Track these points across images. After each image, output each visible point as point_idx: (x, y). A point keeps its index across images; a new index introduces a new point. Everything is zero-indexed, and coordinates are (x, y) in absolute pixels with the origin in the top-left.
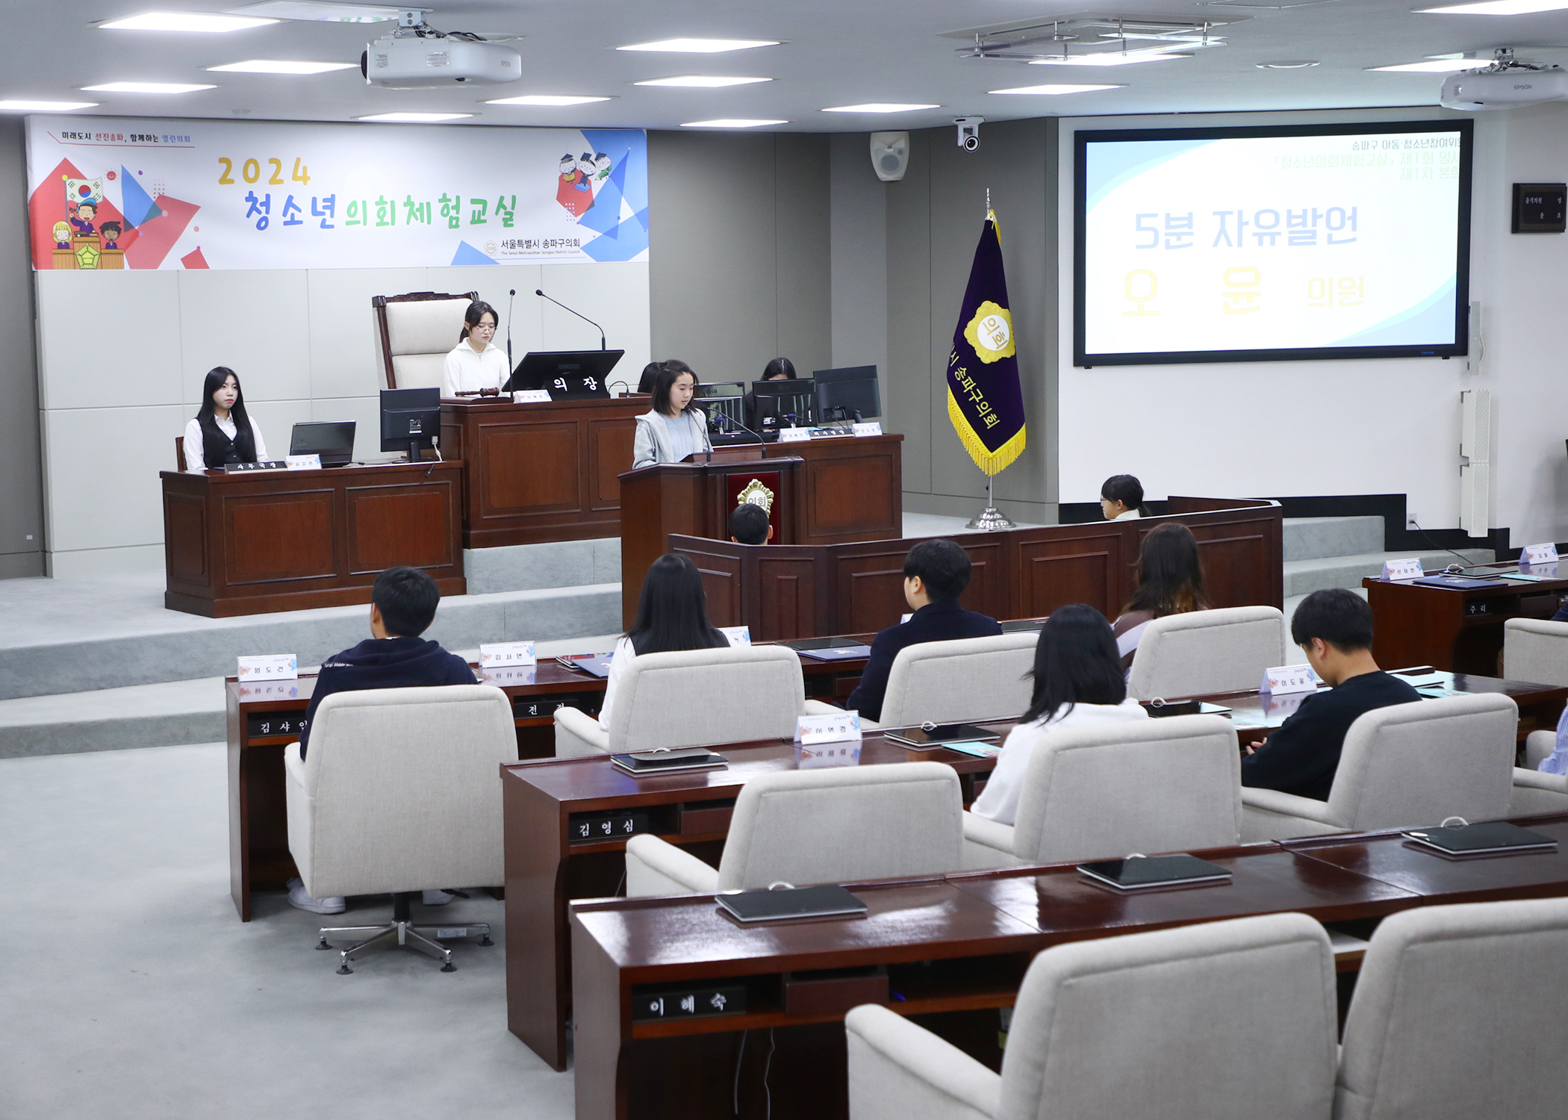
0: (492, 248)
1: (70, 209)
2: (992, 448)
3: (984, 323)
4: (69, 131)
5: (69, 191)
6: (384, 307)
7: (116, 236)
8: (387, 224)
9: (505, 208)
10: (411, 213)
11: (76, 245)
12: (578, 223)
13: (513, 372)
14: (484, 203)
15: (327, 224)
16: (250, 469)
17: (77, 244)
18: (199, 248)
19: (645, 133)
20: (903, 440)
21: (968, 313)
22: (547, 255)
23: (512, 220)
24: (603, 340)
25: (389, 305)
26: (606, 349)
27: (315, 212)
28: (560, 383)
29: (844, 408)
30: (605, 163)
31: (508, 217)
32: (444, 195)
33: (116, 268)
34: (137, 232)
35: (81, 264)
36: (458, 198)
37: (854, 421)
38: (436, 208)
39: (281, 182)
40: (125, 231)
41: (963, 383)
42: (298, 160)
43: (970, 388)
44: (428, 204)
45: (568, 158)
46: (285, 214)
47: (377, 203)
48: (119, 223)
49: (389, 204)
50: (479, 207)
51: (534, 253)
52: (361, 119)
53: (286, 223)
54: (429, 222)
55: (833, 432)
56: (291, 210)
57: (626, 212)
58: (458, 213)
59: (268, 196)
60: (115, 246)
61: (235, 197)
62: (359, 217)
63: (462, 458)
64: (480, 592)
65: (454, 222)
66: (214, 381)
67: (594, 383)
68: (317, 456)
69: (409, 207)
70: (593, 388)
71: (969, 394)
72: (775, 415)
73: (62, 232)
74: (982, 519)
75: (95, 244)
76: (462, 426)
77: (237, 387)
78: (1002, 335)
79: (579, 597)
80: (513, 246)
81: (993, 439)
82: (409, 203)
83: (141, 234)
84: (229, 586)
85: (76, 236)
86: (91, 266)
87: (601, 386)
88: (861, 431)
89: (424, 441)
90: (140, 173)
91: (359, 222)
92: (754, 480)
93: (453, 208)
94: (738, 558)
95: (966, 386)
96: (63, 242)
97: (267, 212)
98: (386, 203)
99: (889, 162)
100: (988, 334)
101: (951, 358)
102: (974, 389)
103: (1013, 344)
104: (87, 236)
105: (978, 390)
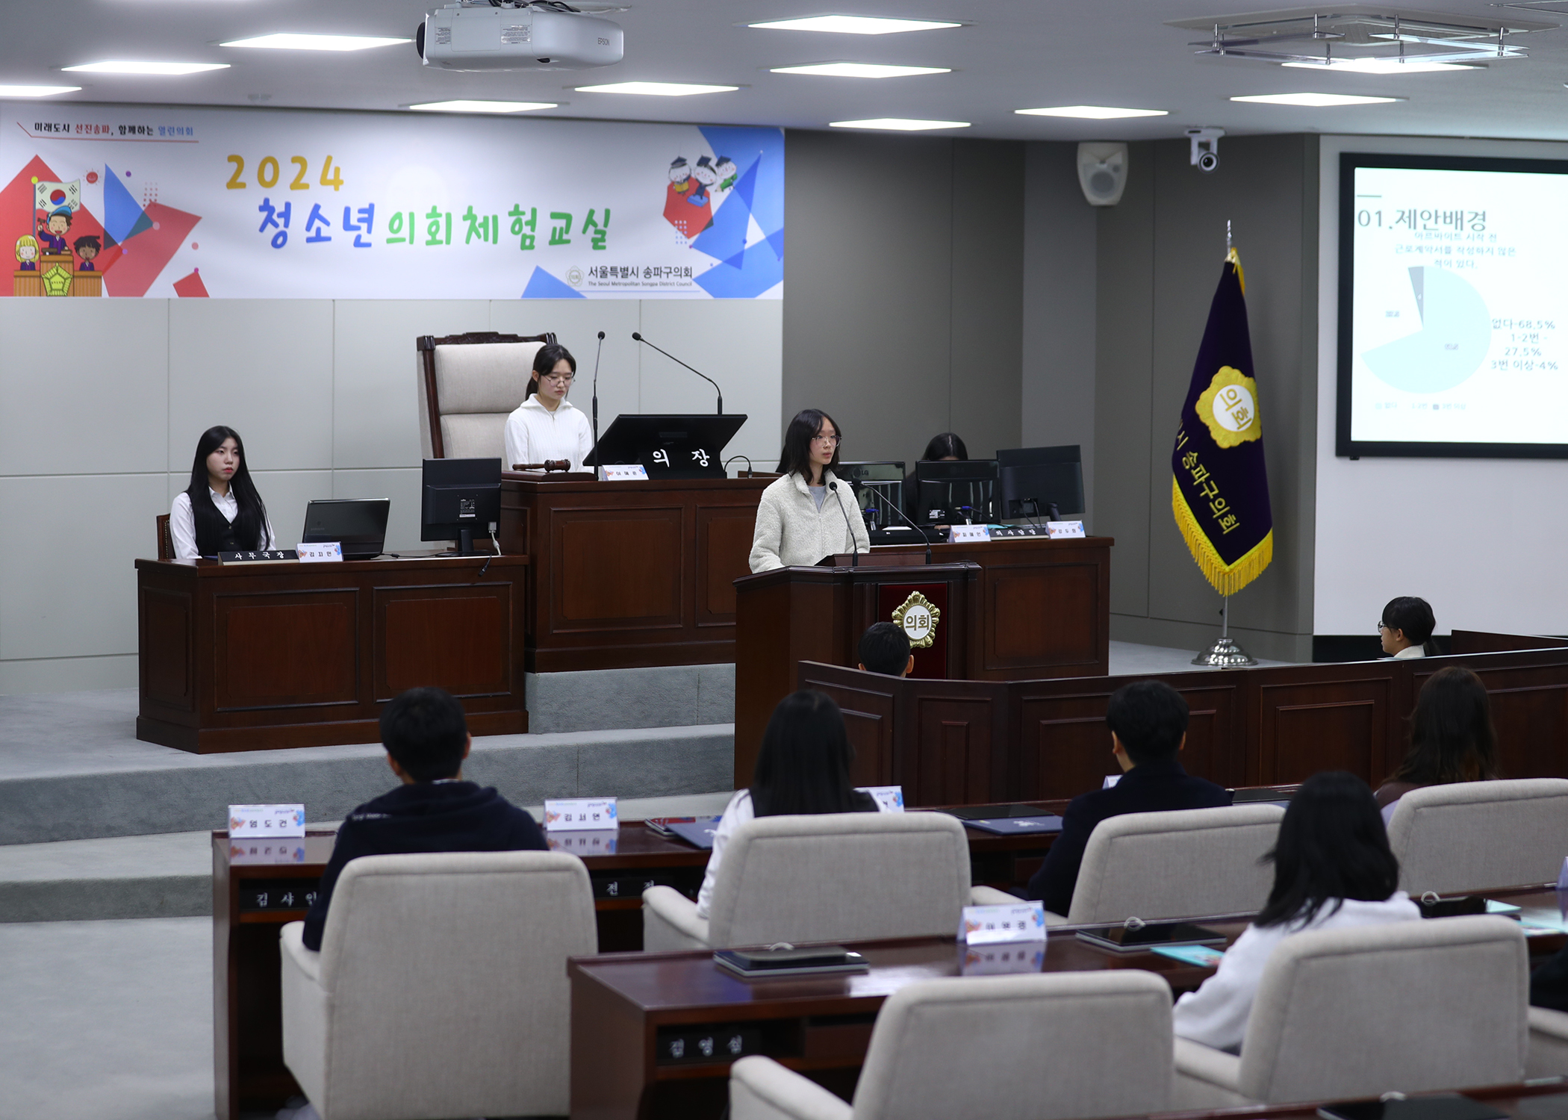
0: (577, 277)
1: (39, 220)
2: (1229, 560)
3: (1221, 395)
4: (44, 121)
5: (39, 196)
6: (432, 351)
7: (93, 255)
8: (441, 242)
9: (595, 225)
10: (472, 229)
11: (44, 266)
12: (691, 247)
13: (598, 440)
14: (568, 218)
15: (363, 240)
16: (251, 559)
17: (45, 264)
18: (196, 270)
19: (783, 132)
20: (1113, 545)
21: (1201, 382)
22: (648, 288)
23: (604, 241)
24: (720, 401)
25: (439, 348)
26: (723, 413)
27: (347, 226)
28: (660, 456)
29: (1036, 500)
30: (729, 170)
31: (599, 236)
32: (517, 207)
33: (91, 296)
34: (120, 249)
35: (48, 289)
36: (534, 211)
37: (1049, 517)
38: (505, 223)
39: (306, 186)
40: (105, 248)
41: (1194, 472)
42: (329, 159)
43: (1203, 479)
44: (495, 218)
45: (680, 162)
46: (308, 229)
47: (428, 216)
48: (99, 237)
49: (444, 216)
50: (562, 223)
51: (632, 284)
52: (413, 108)
53: (309, 240)
54: (495, 241)
55: (1022, 532)
56: (317, 223)
57: (754, 234)
58: (533, 230)
59: (288, 206)
60: (91, 268)
61: (246, 205)
62: (405, 232)
63: (528, 553)
64: (546, 731)
65: (528, 242)
66: (210, 442)
67: (705, 457)
68: (338, 544)
69: (468, 222)
70: (704, 463)
71: (1200, 486)
72: (943, 506)
73: (27, 249)
74: (1213, 653)
75: (67, 265)
76: (528, 509)
77: (240, 451)
78: (1244, 412)
79: (677, 742)
80: (604, 274)
81: (1230, 548)
82: (470, 216)
83: (125, 252)
84: (219, 712)
85: (45, 254)
86: (61, 293)
87: (715, 461)
88: (1057, 532)
89: (477, 528)
90: (128, 174)
91: (403, 240)
92: (915, 593)
93: (527, 223)
94: (891, 696)
95: (1196, 476)
96: (28, 262)
97: (286, 225)
98: (440, 215)
99: (1102, 181)
100: (1227, 410)
101: (1177, 440)
102: (1207, 480)
103: (1258, 423)
104: (58, 253)
105: (1212, 482)
